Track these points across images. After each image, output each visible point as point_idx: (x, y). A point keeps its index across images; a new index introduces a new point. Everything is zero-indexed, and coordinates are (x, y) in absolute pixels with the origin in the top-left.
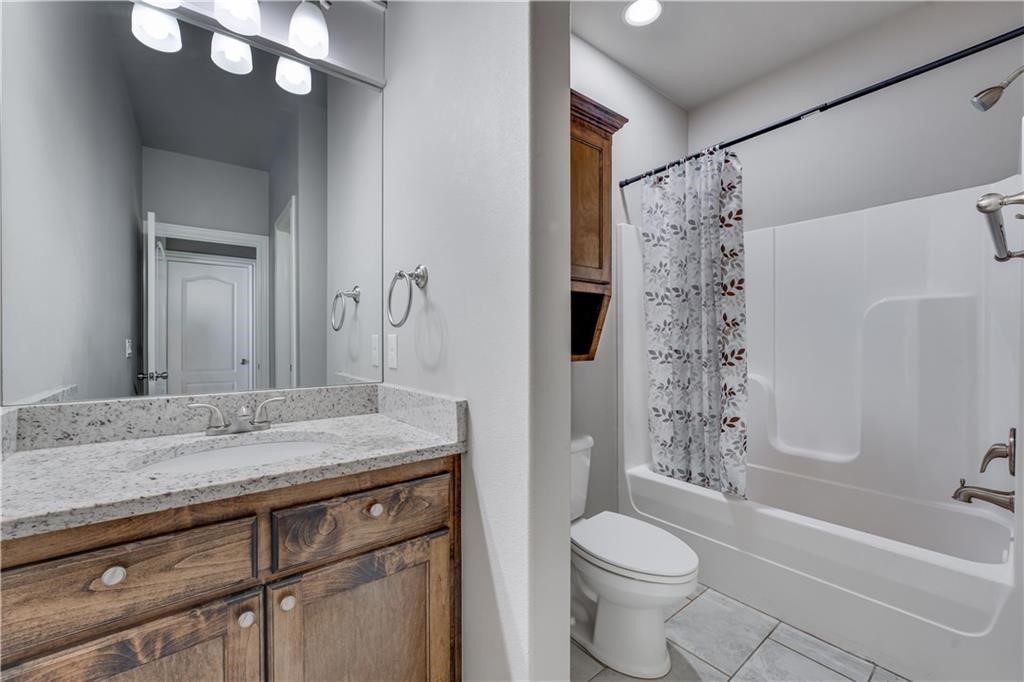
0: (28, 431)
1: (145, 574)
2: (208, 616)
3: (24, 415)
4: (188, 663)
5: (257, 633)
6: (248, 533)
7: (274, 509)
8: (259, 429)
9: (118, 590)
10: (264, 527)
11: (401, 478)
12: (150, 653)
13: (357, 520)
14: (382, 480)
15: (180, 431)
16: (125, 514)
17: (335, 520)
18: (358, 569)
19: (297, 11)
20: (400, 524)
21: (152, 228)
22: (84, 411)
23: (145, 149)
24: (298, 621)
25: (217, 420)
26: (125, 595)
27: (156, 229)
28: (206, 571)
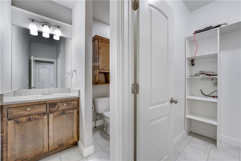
0: (15, 94)
1: (32, 109)
2: (40, 116)
3: (15, 91)
4: (38, 122)
5: (47, 119)
6: (46, 106)
7: (50, 103)
8: (50, 94)
9: (29, 111)
10: (48, 106)
11: (69, 100)
12: (33, 119)
13: (62, 106)
14: (66, 100)
15: (37, 95)
16: (30, 102)
17: (58, 105)
18: (62, 112)
19: (56, 30)
20: (68, 107)
21: (32, 58)
22: (23, 91)
23: (31, 42)
24: (53, 119)
25: (43, 93)
26: (30, 112)
27: (33, 59)
28: (40, 110)
